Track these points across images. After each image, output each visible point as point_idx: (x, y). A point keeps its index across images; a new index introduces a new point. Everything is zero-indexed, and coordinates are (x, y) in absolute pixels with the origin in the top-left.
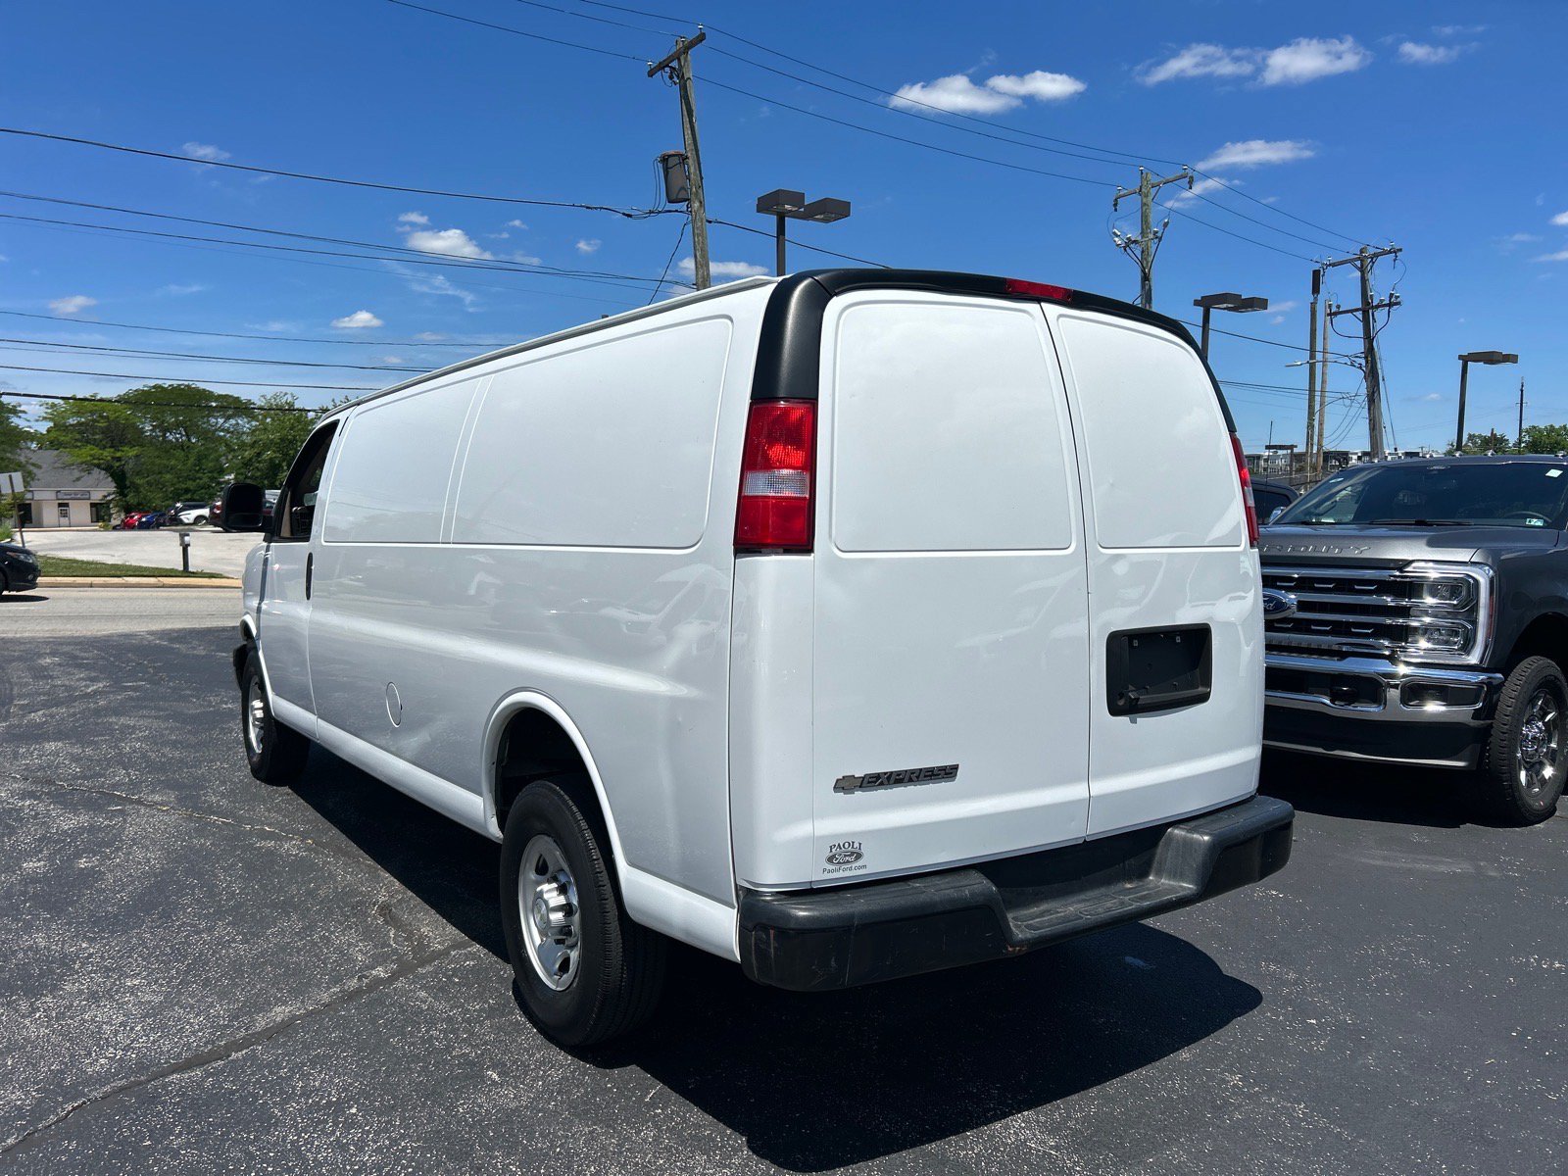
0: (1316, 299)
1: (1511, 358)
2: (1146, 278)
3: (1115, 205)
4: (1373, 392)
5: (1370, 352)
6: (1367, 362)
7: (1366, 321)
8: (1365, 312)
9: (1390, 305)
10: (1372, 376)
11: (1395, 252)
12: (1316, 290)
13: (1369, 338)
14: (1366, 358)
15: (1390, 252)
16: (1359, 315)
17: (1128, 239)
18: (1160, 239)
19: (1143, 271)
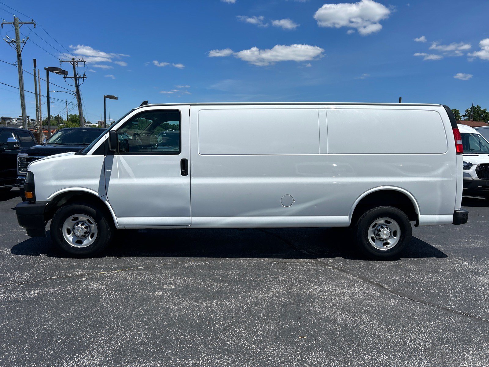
0: (35, 68)
1: (116, 98)
2: (19, 56)
3: (2, 26)
4: (80, 104)
5: (78, 91)
6: (77, 94)
7: (76, 81)
8: (76, 79)
9: (84, 78)
10: (79, 98)
11: (84, 62)
12: (35, 65)
13: (77, 87)
14: (77, 93)
15: (83, 61)
16: (74, 79)
17: (13, 40)
18: (25, 43)
19: (18, 52)
